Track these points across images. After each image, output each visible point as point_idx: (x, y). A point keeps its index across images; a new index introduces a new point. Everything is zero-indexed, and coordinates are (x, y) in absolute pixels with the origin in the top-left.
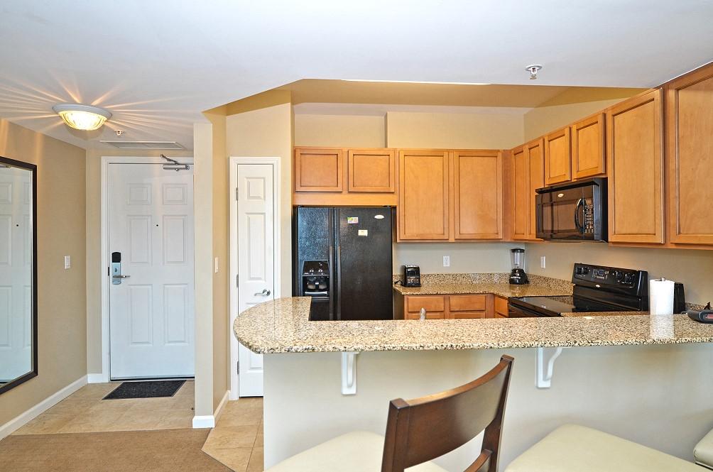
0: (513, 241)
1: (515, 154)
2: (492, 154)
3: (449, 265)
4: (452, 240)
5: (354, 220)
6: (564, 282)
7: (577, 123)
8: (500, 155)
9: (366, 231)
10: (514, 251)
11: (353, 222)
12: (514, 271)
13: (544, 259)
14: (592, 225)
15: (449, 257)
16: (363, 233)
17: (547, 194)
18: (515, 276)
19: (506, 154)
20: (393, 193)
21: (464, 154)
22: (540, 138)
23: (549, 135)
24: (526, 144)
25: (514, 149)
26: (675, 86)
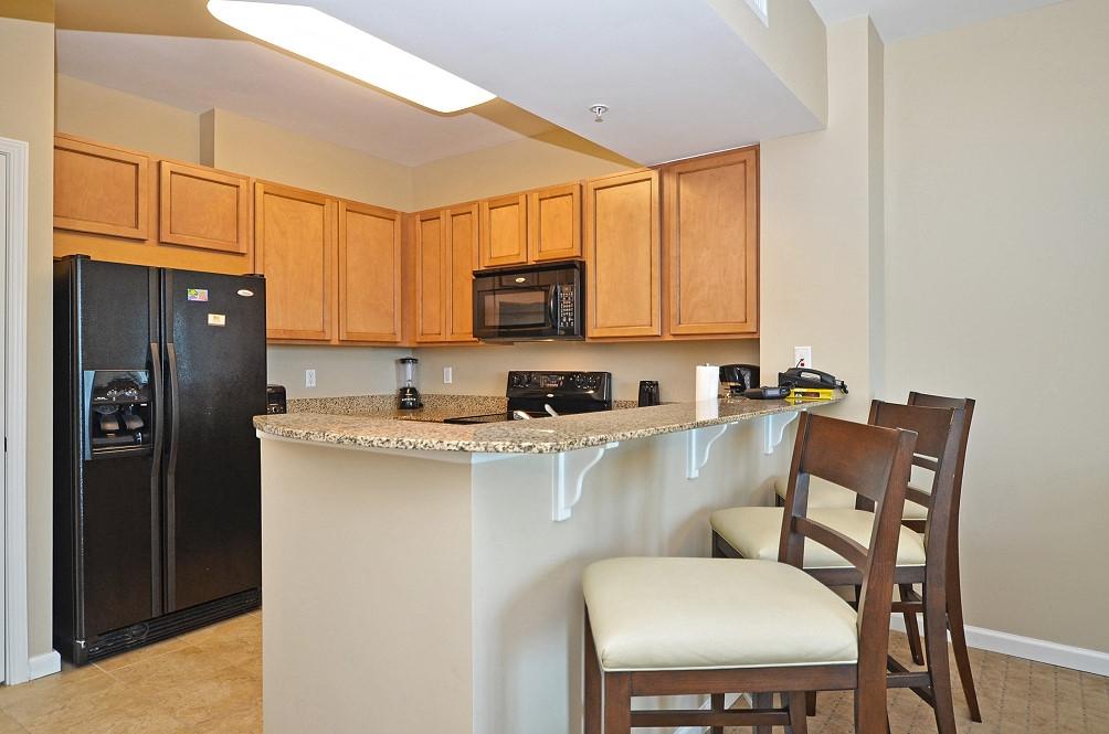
0: (414, 345)
1: (422, 221)
2: (388, 215)
3: (313, 385)
4: (335, 342)
5: (199, 295)
6: (486, 398)
7: (539, 191)
8: (398, 218)
9: (224, 317)
10: (404, 361)
11: (198, 299)
12: (403, 390)
13: (449, 372)
14: (573, 317)
15: (313, 371)
16: (217, 320)
17: (493, 278)
18: (405, 397)
19: (406, 219)
20: (243, 254)
21: (354, 208)
22: (474, 203)
23: (490, 201)
24: (445, 208)
25: (421, 213)
26: (677, 169)
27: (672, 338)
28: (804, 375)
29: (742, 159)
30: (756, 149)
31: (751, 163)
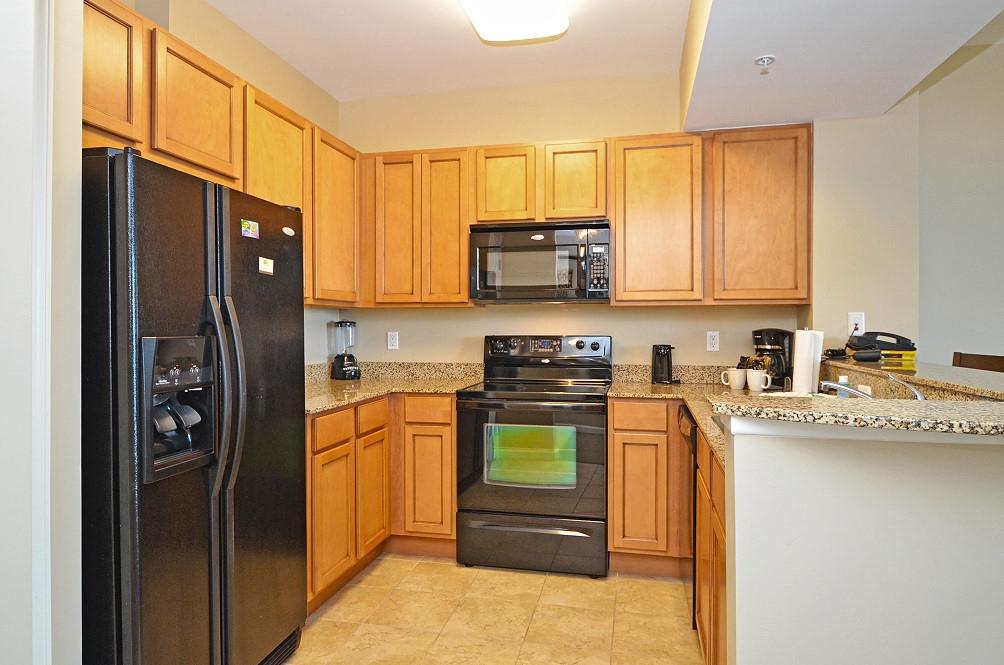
4: (310, 301)
5: (251, 229)
8: (357, 158)
11: (250, 235)
13: (395, 336)
14: (605, 279)
16: (266, 266)
21: (326, 139)
22: (465, 149)
23: (487, 149)
24: (421, 153)
25: (384, 155)
26: (723, 137)
27: (714, 303)
28: (879, 338)
29: (794, 135)
30: (808, 127)
31: (803, 139)
